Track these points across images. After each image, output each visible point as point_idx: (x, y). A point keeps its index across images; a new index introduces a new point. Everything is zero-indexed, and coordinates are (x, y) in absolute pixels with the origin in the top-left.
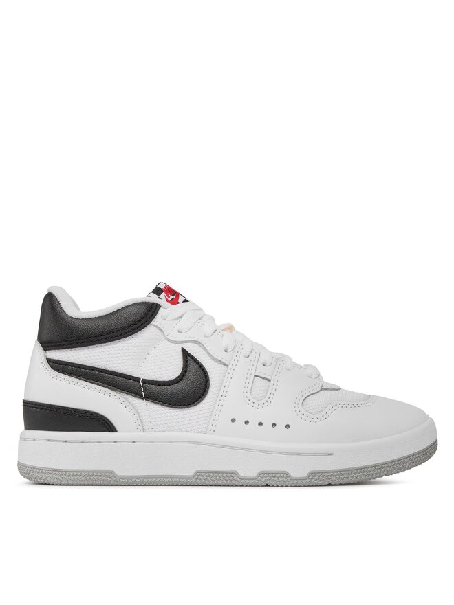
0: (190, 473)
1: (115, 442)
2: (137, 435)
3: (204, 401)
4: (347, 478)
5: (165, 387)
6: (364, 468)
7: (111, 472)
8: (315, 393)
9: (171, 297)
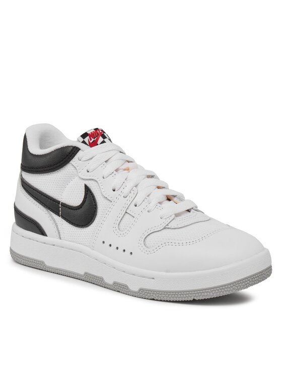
0: (82, 273)
1: (45, 243)
2: (56, 240)
3: (92, 225)
4: (163, 297)
5: (72, 211)
6: (173, 292)
7: (43, 262)
8: (158, 231)
9: (93, 140)
